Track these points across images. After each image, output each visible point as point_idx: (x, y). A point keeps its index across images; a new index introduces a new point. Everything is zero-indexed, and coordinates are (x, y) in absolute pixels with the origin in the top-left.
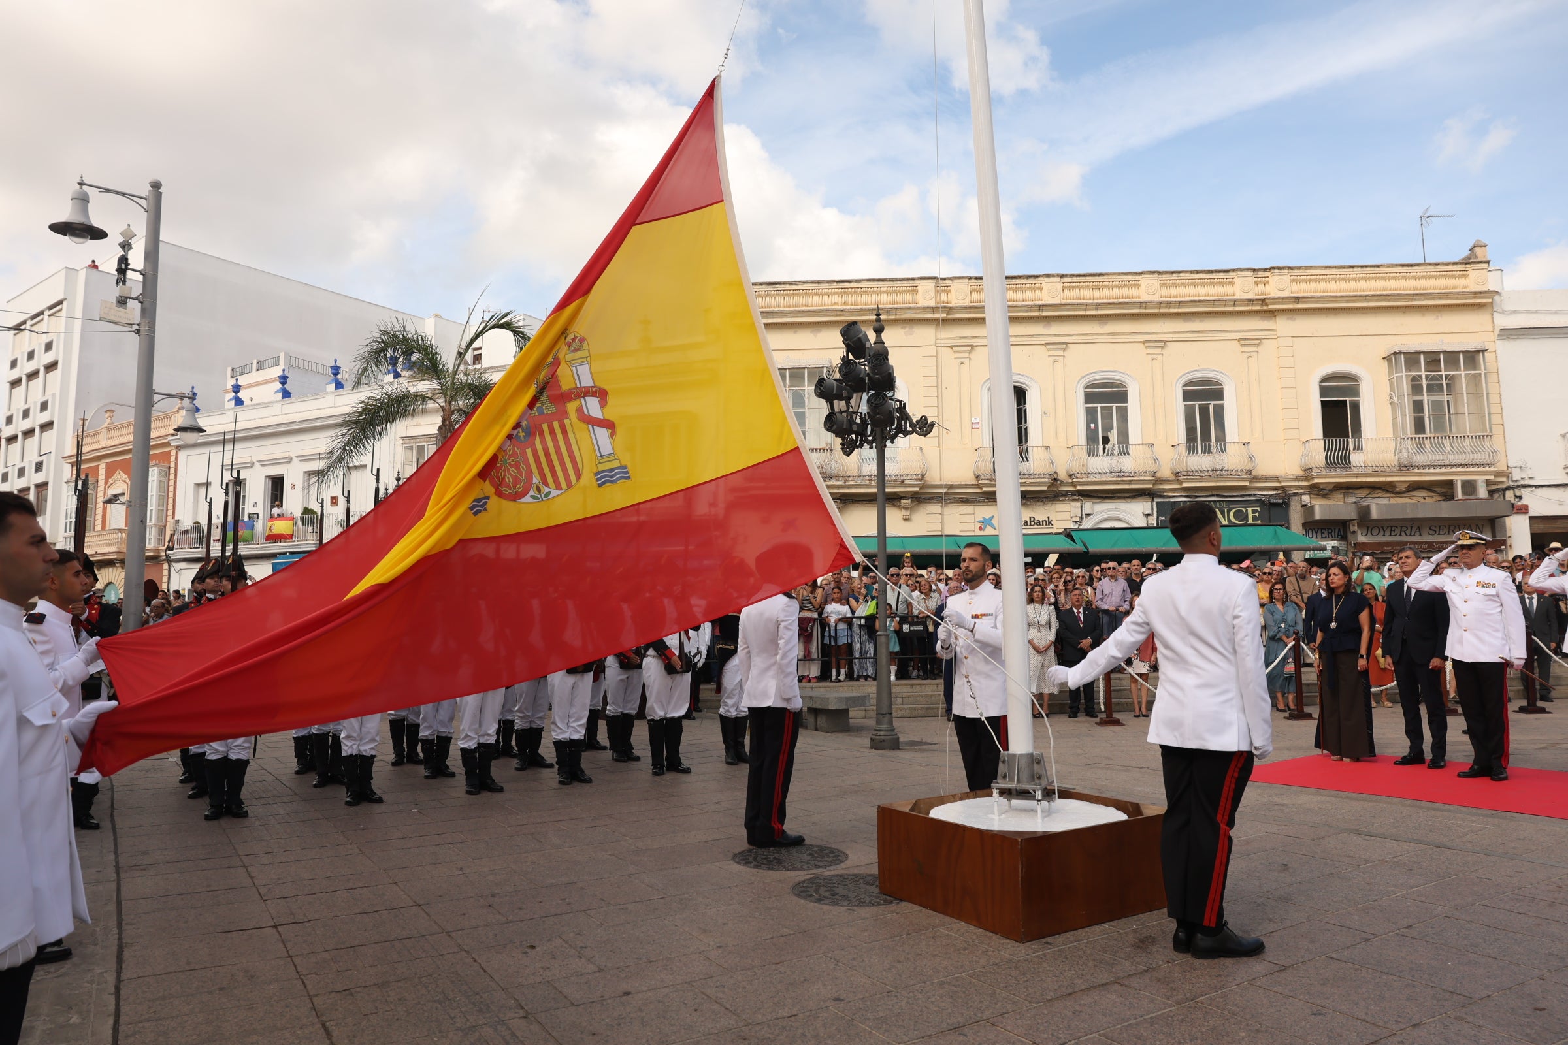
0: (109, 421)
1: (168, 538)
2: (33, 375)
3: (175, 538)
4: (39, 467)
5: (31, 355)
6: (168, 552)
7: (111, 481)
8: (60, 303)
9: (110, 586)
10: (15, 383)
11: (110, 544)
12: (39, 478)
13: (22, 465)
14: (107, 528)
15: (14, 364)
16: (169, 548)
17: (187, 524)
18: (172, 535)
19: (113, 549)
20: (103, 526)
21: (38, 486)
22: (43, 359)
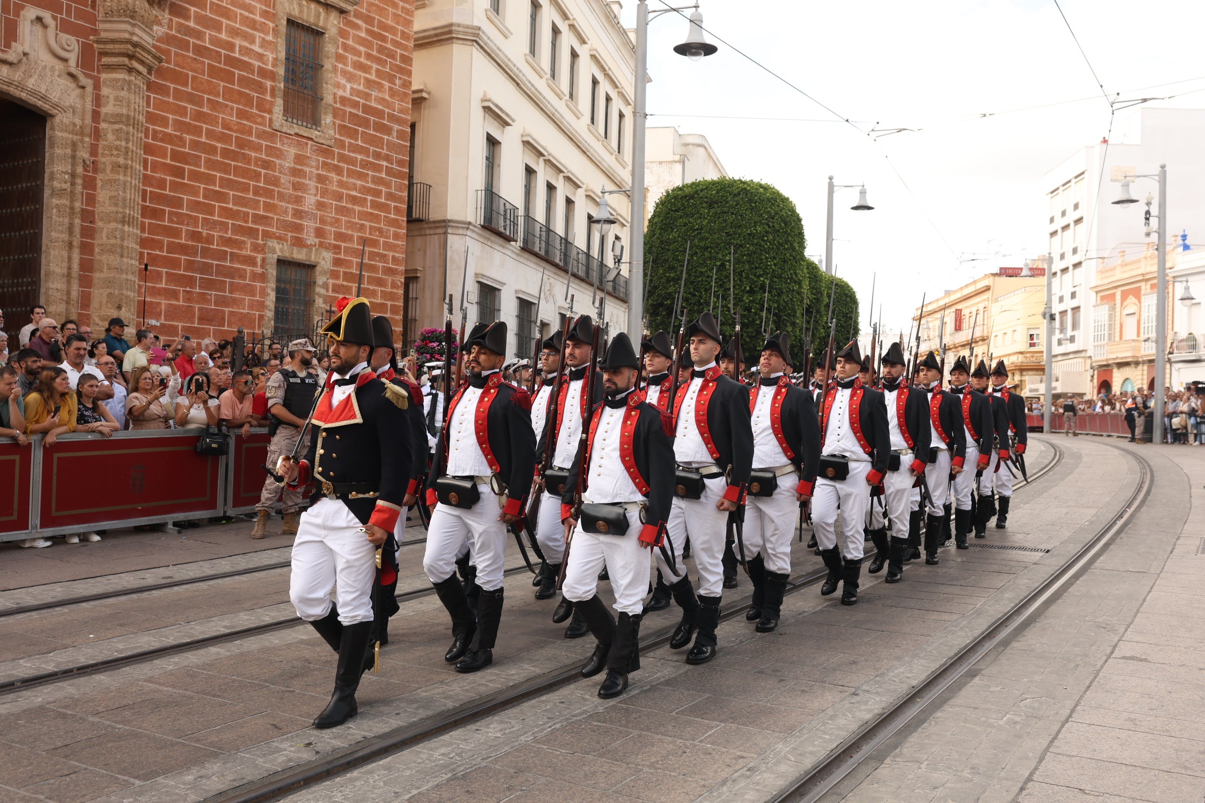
0: (1121, 259)
1: (1169, 345)
2: (1066, 228)
3: (1174, 345)
4: (1073, 295)
5: (1064, 214)
6: (1170, 356)
7: (1125, 304)
8: (1083, 173)
9: (1127, 382)
10: (1054, 234)
11: (1127, 351)
12: (1074, 303)
13: (1061, 294)
14: (1124, 338)
15: (1052, 220)
16: (1170, 353)
17: (1183, 335)
18: (1172, 343)
19: (1129, 354)
20: (1121, 338)
21: (1073, 309)
22: (1072, 216)
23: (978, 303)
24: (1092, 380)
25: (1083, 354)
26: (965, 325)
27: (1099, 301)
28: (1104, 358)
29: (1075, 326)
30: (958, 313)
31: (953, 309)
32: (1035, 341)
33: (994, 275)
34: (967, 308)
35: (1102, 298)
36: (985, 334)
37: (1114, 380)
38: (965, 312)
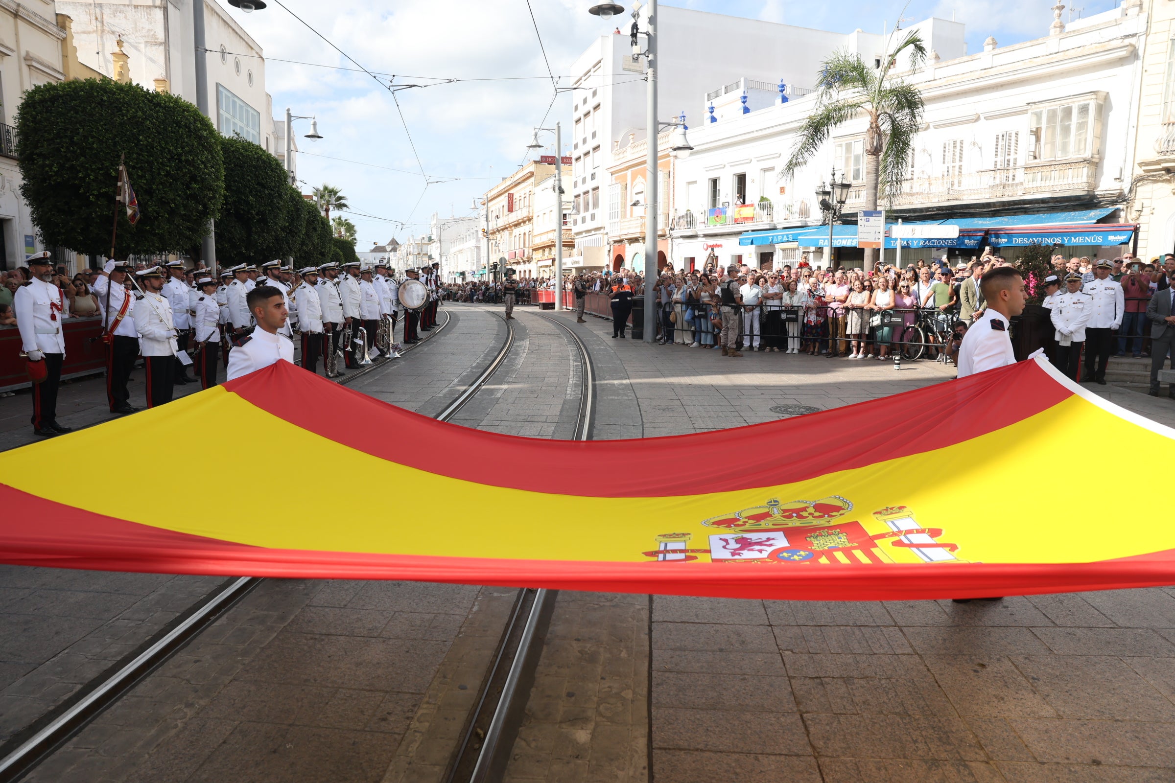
0: (632, 141)
1: (670, 222)
2: (587, 114)
3: (675, 222)
4: (593, 176)
5: (585, 101)
6: (671, 232)
7: (635, 183)
8: (600, 62)
9: (636, 256)
10: (578, 121)
11: (634, 227)
12: (594, 184)
13: (584, 176)
14: (634, 216)
15: (576, 108)
16: (672, 229)
18: (673, 220)
19: (636, 230)
20: (631, 216)
21: (594, 189)
22: (592, 103)
23: (525, 188)
24: (609, 255)
25: (602, 230)
26: (516, 207)
27: (614, 182)
28: (618, 234)
29: (596, 205)
30: (511, 197)
31: (506, 194)
32: (567, 220)
33: (535, 162)
34: (517, 192)
35: (616, 179)
36: (531, 215)
37: (627, 254)
38: (516, 197)
